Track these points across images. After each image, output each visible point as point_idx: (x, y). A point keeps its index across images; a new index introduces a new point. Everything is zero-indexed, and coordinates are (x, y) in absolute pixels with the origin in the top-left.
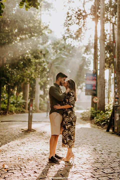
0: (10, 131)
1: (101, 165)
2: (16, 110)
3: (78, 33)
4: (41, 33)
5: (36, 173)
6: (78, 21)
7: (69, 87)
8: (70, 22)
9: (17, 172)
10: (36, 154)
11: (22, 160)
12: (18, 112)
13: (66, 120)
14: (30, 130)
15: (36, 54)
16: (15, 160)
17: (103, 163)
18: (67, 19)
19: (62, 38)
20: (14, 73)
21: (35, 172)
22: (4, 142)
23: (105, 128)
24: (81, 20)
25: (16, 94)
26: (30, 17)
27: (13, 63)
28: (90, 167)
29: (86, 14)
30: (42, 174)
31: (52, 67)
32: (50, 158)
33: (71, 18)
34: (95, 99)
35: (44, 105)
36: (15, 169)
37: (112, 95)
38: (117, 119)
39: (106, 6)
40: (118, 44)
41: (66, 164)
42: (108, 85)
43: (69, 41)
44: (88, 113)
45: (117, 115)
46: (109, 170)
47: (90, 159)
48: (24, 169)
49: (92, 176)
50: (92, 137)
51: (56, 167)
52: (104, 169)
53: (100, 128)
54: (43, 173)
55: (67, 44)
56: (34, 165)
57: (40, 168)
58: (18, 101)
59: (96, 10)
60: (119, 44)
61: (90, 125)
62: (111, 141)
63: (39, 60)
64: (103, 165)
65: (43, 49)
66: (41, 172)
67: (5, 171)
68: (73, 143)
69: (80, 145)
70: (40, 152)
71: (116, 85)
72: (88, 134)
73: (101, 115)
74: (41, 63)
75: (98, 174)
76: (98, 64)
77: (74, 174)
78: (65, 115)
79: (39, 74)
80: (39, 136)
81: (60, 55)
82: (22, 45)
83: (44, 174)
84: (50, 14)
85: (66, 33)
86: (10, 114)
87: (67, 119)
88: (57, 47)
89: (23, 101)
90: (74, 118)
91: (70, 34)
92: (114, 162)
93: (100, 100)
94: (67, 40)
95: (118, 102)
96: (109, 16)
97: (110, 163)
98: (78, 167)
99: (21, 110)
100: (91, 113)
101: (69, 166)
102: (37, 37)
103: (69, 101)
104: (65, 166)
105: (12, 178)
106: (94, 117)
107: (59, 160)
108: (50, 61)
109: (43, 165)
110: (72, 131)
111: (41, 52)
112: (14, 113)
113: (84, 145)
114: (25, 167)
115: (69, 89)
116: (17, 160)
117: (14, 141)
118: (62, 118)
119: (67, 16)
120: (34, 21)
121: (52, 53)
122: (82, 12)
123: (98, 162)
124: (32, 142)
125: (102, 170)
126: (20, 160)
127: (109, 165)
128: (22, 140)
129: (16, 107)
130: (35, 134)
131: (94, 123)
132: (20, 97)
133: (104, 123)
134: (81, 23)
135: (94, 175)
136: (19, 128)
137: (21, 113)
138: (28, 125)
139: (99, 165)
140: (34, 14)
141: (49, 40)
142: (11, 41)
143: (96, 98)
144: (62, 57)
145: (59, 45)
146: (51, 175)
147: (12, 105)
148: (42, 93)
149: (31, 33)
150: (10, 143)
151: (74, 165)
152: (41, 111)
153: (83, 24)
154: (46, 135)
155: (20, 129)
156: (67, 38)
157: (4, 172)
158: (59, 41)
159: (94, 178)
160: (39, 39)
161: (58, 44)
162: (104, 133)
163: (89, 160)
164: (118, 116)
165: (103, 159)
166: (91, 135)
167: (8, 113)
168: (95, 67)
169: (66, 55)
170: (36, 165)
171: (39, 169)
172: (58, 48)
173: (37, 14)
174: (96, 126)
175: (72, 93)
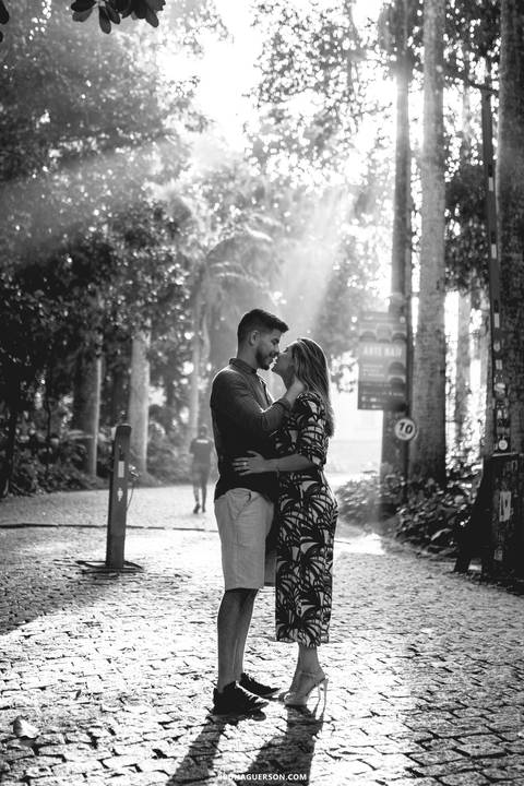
0: (27, 568)
1: (448, 720)
2: (47, 474)
3: (320, 130)
4: (157, 130)
5: (165, 757)
6: (320, 76)
7: (302, 377)
8: (286, 81)
9: (80, 752)
10: (151, 671)
11: (92, 700)
12: (52, 484)
13: (293, 520)
14: (115, 567)
15: (135, 223)
16: (64, 701)
17: (456, 712)
18: (272, 65)
19: (250, 152)
20: (38, 309)
21: (159, 754)
22: (6, 619)
23: (449, 556)
24: (333, 73)
25: (45, 403)
26: (110, 59)
27: (33, 263)
28: (399, 729)
29: (358, 46)
30: (192, 762)
31: (204, 284)
32: (221, 691)
33: (291, 63)
34: (403, 424)
35: (169, 452)
36: (68, 742)
37: (477, 406)
38: (503, 514)
39: (447, 11)
40: (506, 179)
41: (293, 719)
42: (458, 363)
43: (281, 165)
44: (369, 489)
45: (506, 495)
46: (485, 740)
47: (396, 694)
48: (108, 740)
49: (409, 769)
50: (397, 594)
51: (248, 729)
52: (462, 740)
53: (425, 557)
54: (193, 757)
55: (273, 177)
56: (151, 723)
57: (179, 737)
58: (55, 436)
59: (405, 27)
60: (509, 179)
61: (380, 545)
62: (479, 613)
63: (148, 251)
64: (455, 721)
65: (165, 198)
66: (186, 751)
67: (26, 748)
68: (325, 623)
69: (346, 633)
70: (172, 666)
71: (499, 365)
72: (377, 582)
73: (428, 496)
74: (159, 263)
75: (437, 759)
76: (413, 266)
77: (333, 760)
78: (287, 501)
79: (146, 315)
80: (160, 591)
81: (239, 226)
82: (75, 183)
83: (198, 763)
84: (194, 44)
85: (266, 130)
86: (20, 494)
87: (297, 518)
88: (227, 194)
89: (76, 434)
90: (325, 509)
91: (287, 133)
92: (500, 706)
93: (424, 431)
94: (271, 161)
95: (508, 440)
96: (460, 54)
97: (485, 712)
98: (347, 731)
99: (68, 478)
100: (383, 488)
101: (305, 727)
102: (140, 149)
103: (300, 436)
104: (290, 724)
105: (59, 779)
106: (399, 505)
107: (260, 699)
108: (196, 255)
109: (190, 724)
110: (321, 571)
111: (158, 214)
112: (34, 491)
113: (363, 633)
114: (113, 733)
115: (298, 386)
116: (70, 702)
117: (48, 616)
118: (271, 512)
119: (270, 52)
120: (127, 75)
121: (205, 219)
122: (339, 33)
123: (432, 705)
124: (130, 619)
125: (453, 743)
126: (85, 699)
127: (483, 721)
128: (83, 611)
129: (45, 460)
130: (142, 583)
131: (396, 534)
132: (63, 414)
133: (442, 533)
134: (336, 84)
135: (422, 765)
136: (68, 556)
137: (65, 490)
138: (104, 545)
139: (438, 721)
140: (127, 44)
141: (190, 161)
142: (22, 166)
143: (407, 422)
144: (248, 238)
145: (238, 182)
146: (231, 767)
147: (27, 453)
148: (157, 397)
149: (111, 130)
150: (34, 626)
151: (328, 722)
152: (158, 478)
153: (342, 88)
154: (192, 589)
155: (73, 562)
156: (273, 151)
157: (19, 754)
158: (236, 165)
159: (420, 780)
160: (146, 157)
161: (232, 178)
162: (445, 577)
163: (393, 700)
164: (506, 502)
165: (455, 695)
166: (388, 588)
167: (10, 491)
168: (402, 284)
169: (271, 230)
170: (160, 723)
171: (176, 739)
172: (232, 199)
173: (138, 44)
174: (407, 546)
175: (314, 400)
